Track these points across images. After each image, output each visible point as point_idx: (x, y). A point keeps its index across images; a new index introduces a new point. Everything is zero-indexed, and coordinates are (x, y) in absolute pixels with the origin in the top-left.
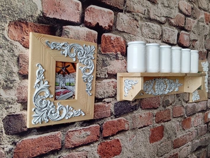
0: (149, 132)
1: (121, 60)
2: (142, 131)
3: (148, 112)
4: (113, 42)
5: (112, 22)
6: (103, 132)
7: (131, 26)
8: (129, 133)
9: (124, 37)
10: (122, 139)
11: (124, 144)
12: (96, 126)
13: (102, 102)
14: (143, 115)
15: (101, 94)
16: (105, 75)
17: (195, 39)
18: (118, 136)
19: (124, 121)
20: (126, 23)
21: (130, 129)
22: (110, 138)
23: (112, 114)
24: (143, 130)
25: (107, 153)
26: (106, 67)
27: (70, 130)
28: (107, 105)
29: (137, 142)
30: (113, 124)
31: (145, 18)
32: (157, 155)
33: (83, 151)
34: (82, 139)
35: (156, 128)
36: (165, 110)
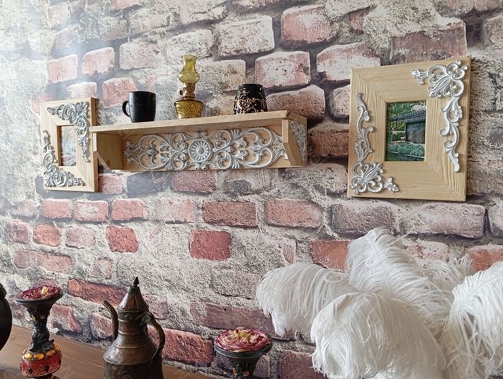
0: (187, 235)
3: (186, 197)
4: (118, 89)
5: (112, 63)
6: (112, 213)
7: (144, 55)
8: (149, 226)
9: (133, 77)
10: (138, 232)
11: (142, 239)
12: (105, 203)
13: (111, 173)
14: (176, 203)
17: (355, 9)
18: (133, 223)
19: (142, 204)
20: (134, 55)
21: (150, 219)
22: (122, 224)
23: (124, 191)
24: (175, 228)
25: (117, 243)
27: (79, 201)
28: (117, 178)
29: (163, 244)
30: (125, 205)
31: (172, 30)
32: (211, 286)
33: (91, 228)
34: (90, 215)
35: (206, 232)
36: (233, 202)
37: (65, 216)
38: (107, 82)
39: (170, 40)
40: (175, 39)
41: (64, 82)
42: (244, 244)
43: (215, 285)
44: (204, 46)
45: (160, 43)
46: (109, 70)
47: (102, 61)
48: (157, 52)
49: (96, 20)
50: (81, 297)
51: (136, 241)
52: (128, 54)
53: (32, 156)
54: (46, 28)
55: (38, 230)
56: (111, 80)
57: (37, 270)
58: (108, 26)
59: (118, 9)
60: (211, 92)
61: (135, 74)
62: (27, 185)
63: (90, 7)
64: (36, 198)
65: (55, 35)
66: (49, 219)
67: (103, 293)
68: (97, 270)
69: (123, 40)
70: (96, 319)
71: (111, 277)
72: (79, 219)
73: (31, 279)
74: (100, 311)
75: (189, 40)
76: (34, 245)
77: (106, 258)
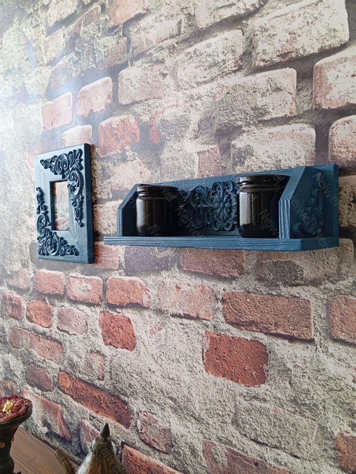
0: (200, 338)
1: (132, 161)
2: (182, 327)
3: (198, 281)
4: (117, 132)
5: (110, 97)
6: (107, 294)
7: (148, 82)
8: (150, 317)
9: (134, 114)
10: (136, 323)
11: (141, 334)
12: (99, 281)
14: (185, 288)
15: (104, 228)
16: (108, 194)
18: (130, 310)
19: (141, 286)
20: (136, 83)
21: (151, 307)
22: (117, 310)
23: (120, 266)
24: (183, 325)
25: (112, 335)
26: (109, 180)
27: (72, 274)
28: (113, 248)
29: (167, 344)
30: (122, 286)
31: (184, 41)
32: (235, 422)
33: (83, 311)
34: (83, 294)
35: (227, 337)
36: (272, 295)
37: (57, 292)
38: (103, 123)
39: (182, 56)
40: (190, 53)
41: (59, 127)
42: (290, 365)
43: (240, 422)
44: (230, 56)
45: (169, 62)
46: (105, 107)
47: (98, 97)
48: (164, 75)
49: (92, 45)
50: (72, 397)
51: (133, 334)
52: (128, 83)
53: (27, 218)
54: (41, 65)
55: (31, 306)
56: (108, 121)
57: (30, 353)
58: (106, 49)
59: (116, 25)
60: (240, 123)
61: (136, 109)
62: (22, 251)
63: (86, 29)
64: (31, 268)
65: (50, 71)
66: (41, 294)
67: (95, 397)
68: (89, 365)
69: (122, 64)
70: (86, 429)
71: (103, 377)
72: (72, 298)
73: (23, 363)
74: (90, 419)
75: (209, 51)
76: (27, 323)
77: (98, 352)
